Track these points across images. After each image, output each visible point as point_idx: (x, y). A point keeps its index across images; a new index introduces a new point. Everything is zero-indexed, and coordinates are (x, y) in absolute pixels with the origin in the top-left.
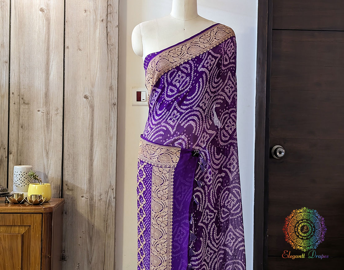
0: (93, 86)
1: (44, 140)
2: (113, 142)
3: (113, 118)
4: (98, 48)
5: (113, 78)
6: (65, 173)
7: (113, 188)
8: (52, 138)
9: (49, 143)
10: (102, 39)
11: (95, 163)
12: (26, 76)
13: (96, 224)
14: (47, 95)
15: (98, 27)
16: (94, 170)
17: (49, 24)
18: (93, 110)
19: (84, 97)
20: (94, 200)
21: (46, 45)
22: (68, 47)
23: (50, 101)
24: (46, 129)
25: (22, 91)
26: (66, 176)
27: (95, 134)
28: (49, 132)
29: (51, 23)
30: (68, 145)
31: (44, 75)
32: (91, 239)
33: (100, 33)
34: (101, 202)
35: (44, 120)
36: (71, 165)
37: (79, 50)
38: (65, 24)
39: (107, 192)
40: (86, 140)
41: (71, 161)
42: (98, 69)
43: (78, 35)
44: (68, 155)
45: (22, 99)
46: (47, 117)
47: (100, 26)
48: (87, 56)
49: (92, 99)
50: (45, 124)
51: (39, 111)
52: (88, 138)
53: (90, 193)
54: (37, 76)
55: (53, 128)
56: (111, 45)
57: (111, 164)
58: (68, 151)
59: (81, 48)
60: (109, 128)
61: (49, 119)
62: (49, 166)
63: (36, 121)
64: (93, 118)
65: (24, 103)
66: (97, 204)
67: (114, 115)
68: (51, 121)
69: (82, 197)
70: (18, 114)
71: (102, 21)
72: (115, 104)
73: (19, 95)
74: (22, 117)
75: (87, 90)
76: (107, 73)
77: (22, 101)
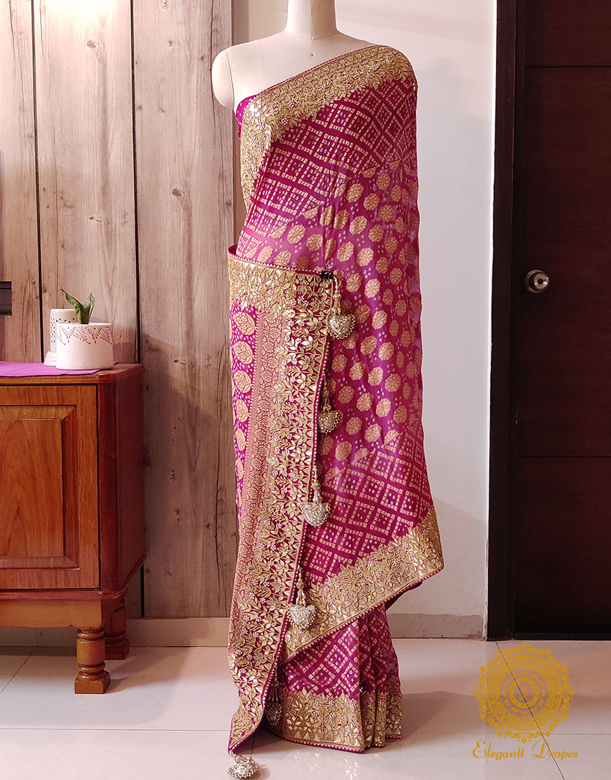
0: (188, 173)
1: (102, 268)
3: (227, 227)
4: (195, 105)
5: (225, 159)
6: (144, 321)
8: (118, 264)
9: (113, 272)
10: (203, 91)
11: (197, 305)
12: (67, 160)
13: (201, 406)
15: (195, 70)
16: (196, 317)
17: (105, 67)
18: (190, 215)
19: (173, 193)
20: (198, 367)
21: (101, 105)
22: (140, 108)
23: (111, 202)
24: (106, 249)
25: (61, 185)
26: (145, 326)
27: (194, 256)
28: (113, 253)
29: (108, 66)
30: (147, 276)
31: (99, 156)
32: (193, 430)
33: (199, 79)
34: (210, 370)
35: (101, 234)
36: (154, 309)
37: (160, 111)
38: (133, 67)
39: (220, 354)
40: (179, 268)
41: (152, 302)
42: (197, 143)
44: (148, 292)
45: (62, 198)
46: (108, 228)
47: (198, 68)
48: (176, 122)
49: (188, 195)
50: (104, 239)
51: (92, 218)
52: (183, 263)
53: (189, 354)
54: (87, 159)
55: (118, 248)
58: (146, 285)
59: (165, 105)
60: (220, 245)
61: (112, 231)
62: (114, 312)
63: (88, 236)
64: (191, 228)
65: (65, 205)
66: (203, 373)
67: (228, 223)
68: (115, 235)
69: (176, 361)
70: (56, 225)
71: (202, 58)
72: (230, 204)
73: (54, 193)
74: (63, 229)
75: (178, 179)
76: (213, 150)
77: (60, 203)
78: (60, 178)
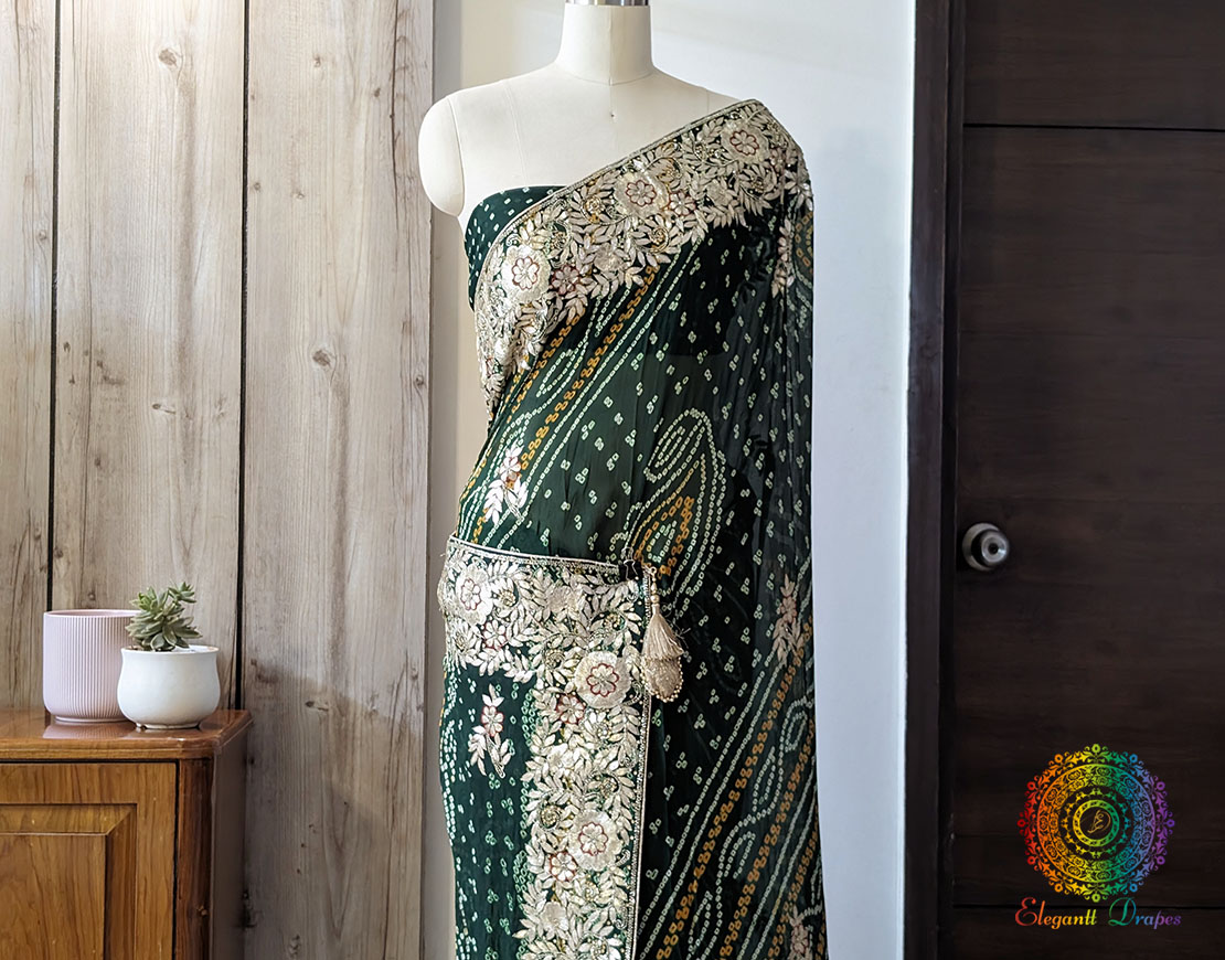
0: (344, 319)
1: (173, 509)
2: (416, 514)
3: (415, 430)
4: (361, 187)
5: (416, 292)
6: (250, 621)
7: (415, 673)
8: (205, 502)
9: (193, 518)
10: (376, 157)
11: (354, 587)
12: (113, 286)
13: (356, 797)
14: (184, 351)
15: (363, 116)
16: (352, 613)
17: (192, 104)
18: (346, 404)
19: (315, 358)
20: (352, 716)
21: (182, 178)
22: (257, 186)
23: (196, 373)
24: (182, 470)
25: (98, 337)
26: (253, 631)
27: (351, 487)
28: (194, 479)
29: (199, 102)
30: (259, 526)
31: (175, 281)
32: (339, 850)
33: (370, 136)
34: (376, 723)
35: (174, 439)
36: (270, 595)
37: (295, 196)
38: (246, 106)
39: (396, 686)
40: (321, 509)
41: (268, 581)
42: (364, 261)
43: (294, 145)
44: (261, 558)
45: (100, 364)
46: (186, 427)
47: (368, 112)
48: (325, 216)
49: (343, 363)
50: (179, 449)
51: (156, 407)
52: (329, 501)
53: (335, 689)
54: (151, 286)
55: (205, 467)
56: (407, 179)
57: (408, 590)
58: (258, 545)
59: (305, 183)
60: (401, 465)
61: (194, 433)
63: (149, 440)
64: (346, 429)
65: (105, 378)
66: (361, 728)
67: (418, 420)
68: (201, 441)
69: (310, 704)
70: (86, 418)
71: (377, 93)
72: (422, 383)
73: (86, 353)
74: (99, 426)
75: (325, 332)
76: (394, 275)
77: (97, 373)
78: (98, 324)
